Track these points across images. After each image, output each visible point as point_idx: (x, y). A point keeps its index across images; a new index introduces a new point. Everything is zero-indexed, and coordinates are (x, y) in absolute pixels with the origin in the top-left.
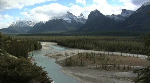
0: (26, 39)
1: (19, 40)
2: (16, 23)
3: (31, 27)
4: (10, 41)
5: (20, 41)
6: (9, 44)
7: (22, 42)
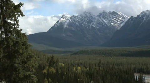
0: (99, 65)
1: (79, 68)
2: (71, 18)
3: (113, 27)
4: (53, 70)
5: (82, 71)
6: (50, 80)
7: (87, 73)
